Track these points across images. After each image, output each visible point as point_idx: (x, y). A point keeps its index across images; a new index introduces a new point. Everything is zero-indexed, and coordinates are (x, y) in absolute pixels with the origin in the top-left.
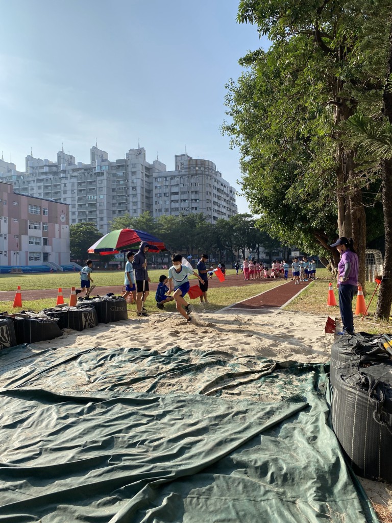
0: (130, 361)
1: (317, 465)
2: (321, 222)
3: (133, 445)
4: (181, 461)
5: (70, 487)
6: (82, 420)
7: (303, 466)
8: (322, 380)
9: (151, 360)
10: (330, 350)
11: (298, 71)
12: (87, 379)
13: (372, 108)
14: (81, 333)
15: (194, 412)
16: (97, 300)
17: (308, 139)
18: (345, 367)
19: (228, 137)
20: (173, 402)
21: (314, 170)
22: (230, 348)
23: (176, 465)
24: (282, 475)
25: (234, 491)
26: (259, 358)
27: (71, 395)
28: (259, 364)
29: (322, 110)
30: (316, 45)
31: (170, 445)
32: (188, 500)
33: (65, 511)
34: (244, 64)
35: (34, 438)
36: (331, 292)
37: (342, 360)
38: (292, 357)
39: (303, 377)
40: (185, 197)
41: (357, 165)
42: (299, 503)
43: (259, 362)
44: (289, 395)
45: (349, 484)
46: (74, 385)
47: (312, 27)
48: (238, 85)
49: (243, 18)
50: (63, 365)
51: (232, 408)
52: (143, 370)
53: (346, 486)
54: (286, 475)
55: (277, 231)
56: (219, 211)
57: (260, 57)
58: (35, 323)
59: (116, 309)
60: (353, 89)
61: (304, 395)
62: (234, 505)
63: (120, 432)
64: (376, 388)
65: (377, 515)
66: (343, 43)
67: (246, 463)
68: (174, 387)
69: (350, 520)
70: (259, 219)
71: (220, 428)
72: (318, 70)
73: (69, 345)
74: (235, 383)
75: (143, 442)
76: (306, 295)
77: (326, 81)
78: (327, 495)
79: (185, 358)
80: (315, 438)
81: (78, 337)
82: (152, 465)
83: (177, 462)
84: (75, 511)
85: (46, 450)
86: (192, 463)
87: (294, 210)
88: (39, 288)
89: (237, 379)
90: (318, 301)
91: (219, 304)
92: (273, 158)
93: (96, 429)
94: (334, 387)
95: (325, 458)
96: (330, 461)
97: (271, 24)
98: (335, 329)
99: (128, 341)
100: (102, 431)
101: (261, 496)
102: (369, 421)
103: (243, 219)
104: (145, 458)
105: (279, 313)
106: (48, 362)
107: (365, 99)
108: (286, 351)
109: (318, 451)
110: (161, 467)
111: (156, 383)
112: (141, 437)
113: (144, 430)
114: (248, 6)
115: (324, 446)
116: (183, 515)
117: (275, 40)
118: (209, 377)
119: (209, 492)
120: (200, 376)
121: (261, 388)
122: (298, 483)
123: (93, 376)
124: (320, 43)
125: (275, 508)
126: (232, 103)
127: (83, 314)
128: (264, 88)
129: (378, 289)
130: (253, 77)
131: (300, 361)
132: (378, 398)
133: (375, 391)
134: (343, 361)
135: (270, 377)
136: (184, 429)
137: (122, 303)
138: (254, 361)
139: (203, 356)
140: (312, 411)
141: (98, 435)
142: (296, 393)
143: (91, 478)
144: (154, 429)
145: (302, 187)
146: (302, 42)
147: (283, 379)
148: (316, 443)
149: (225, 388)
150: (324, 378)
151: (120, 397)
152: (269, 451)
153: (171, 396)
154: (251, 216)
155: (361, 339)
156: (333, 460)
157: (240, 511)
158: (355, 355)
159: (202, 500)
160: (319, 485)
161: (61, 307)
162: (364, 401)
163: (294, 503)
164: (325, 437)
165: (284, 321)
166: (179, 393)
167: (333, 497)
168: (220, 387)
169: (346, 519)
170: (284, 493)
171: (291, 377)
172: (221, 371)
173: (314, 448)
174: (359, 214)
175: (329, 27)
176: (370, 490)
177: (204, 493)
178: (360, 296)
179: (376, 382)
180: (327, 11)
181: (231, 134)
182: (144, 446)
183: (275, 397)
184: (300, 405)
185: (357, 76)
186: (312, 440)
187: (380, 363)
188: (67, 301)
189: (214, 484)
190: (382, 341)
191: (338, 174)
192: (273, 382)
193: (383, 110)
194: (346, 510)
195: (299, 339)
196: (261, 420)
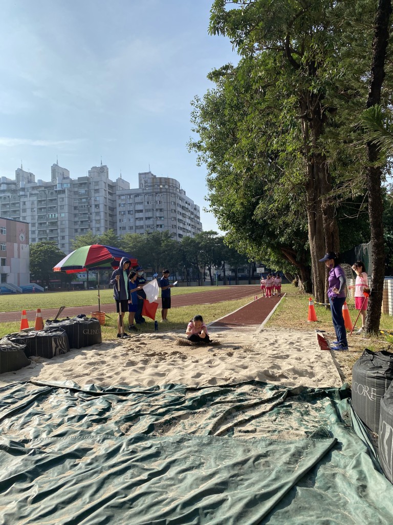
2: (289, 238)
8: (343, 408)
14: (51, 361)
15: (204, 459)
16: (67, 323)
19: (195, 154)
21: (284, 185)
30: (284, 61)
31: (184, 511)
34: (213, 79)
36: (311, 307)
37: (371, 385)
39: (319, 404)
40: (150, 214)
44: (314, 430)
48: (203, 102)
49: (215, 30)
51: (249, 451)
55: (246, 247)
56: (184, 229)
57: (229, 71)
59: (90, 332)
61: (329, 428)
66: (314, 57)
71: (242, 480)
72: (290, 84)
74: (246, 417)
76: (282, 310)
77: (298, 94)
80: (364, 488)
89: (247, 412)
92: (246, 172)
97: (243, 36)
109: (375, 508)
121: (276, 421)
124: (290, 59)
126: (199, 120)
127: (53, 340)
128: (234, 102)
131: (308, 386)
134: (373, 386)
135: (283, 407)
136: (198, 486)
137: (95, 325)
140: (345, 450)
142: (318, 425)
144: (158, 487)
146: (271, 58)
147: (299, 409)
149: (236, 425)
152: (313, 510)
154: (216, 233)
161: (26, 331)
168: (231, 424)
171: (306, 406)
174: (332, 229)
178: (346, 311)
181: (197, 151)
183: (297, 432)
184: (328, 443)
186: (361, 491)
188: (32, 324)
192: (288, 413)
195: (296, 359)
196: (289, 466)
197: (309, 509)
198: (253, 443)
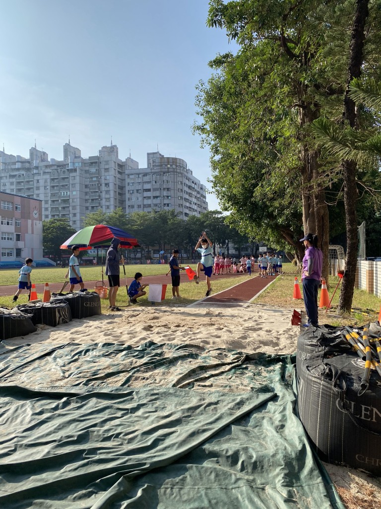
0: (104, 356)
1: (284, 452)
2: (287, 219)
3: (108, 439)
4: (155, 453)
5: (45, 482)
6: (57, 415)
7: (271, 454)
8: (289, 370)
9: (125, 355)
10: (297, 341)
11: (265, 74)
12: (62, 374)
13: (334, 111)
14: (55, 329)
15: (168, 405)
16: (70, 296)
17: (275, 140)
18: (311, 359)
19: (199, 136)
20: (147, 395)
21: (280, 170)
22: (202, 342)
23: (150, 457)
24: (251, 463)
25: (207, 480)
26: (230, 350)
27: (46, 391)
28: (230, 357)
29: (287, 112)
30: (282, 50)
31: (144, 438)
32: (162, 490)
33: (41, 506)
34: (214, 66)
35: (9, 434)
36: (297, 286)
37: (307, 351)
38: (261, 349)
39: (271, 368)
40: (157, 193)
41: (321, 165)
42: (268, 490)
43: (229, 354)
44: (258, 386)
45: (314, 470)
46: (49, 380)
47: (278, 32)
48: (208, 86)
49: (213, 22)
50: (37, 361)
51: (204, 400)
52: (117, 365)
53: (312, 471)
54: (255, 462)
55: (245, 227)
56: (191, 208)
57: (229, 60)
58: (9, 319)
60: (317, 93)
61: (272, 385)
62: (206, 494)
63: (95, 425)
64: (339, 378)
65: (341, 498)
66: (307, 49)
67: (218, 453)
68: (148, 381)
69: (316, 503)
70: (228, 216)
71: (193, 419)
72: (284, 75)
73: (43, 340)
74: (207, 375)
75: (118, 435)
76: (273, 289)
77: (291, 85)
78: (294, 481)
79: (159, 352)
80: (283, 426)
81: (52, 333)
82: (127, 458)
83: (151, 453)
84: (51, 506)
85: (21, 446)
86: (166, 454)
87: (261, 207)
88: (12, 284)
89: (209, 371)
90: (284, 295)
91: (190, 298)
92: (242, 157)
93: (71, 424)
94: (301, 378)
95: (292, 445)
96: (297, 448)
97: (239, 29)
98: (301, 322)
99: (102, 336)
100: (78, 425)
101: (232, 484)
102: (333, 409)
103: (214, 216)
104: (120, 451)
105: (248, 307)
106: (22, 358)
107: (327, 103)
108: (255, 343)
109: (285, 439)
110: (136, 459)
111: (131, 377)
112: (116, 430)
113: (119, 423)
114: (217, 10)
115: (291, 434)
116: (157, 505)
117: (243, 45)
118: (181, 370)
119: (182, 482)
120: (172, 369)
121: (232, 379)
122: (267, 470)
123: (68, 371)
124: (286, 49)
125: (245, 495)
126: (203, 104)
127: (57, 310)
128: (233, 90)
129: (341, 283)
130: (221, 79)
131: (268, 353)
132: (340, 387)
133: (338, 381)
134: (309, 352)
135: (240, 369)
136: (158, 422)
137: (95, 298)
138: (224, 353)
139: (176, 350)
140: (280, 401)
141: (73, 429)
142: (264, 383)
143: (67, 472)
144: (128, 422)
145: (269, 185)
146: (269, 47)
147: (252, 371)
148: (284, 431)
149: (196, 381)
150: (291, 369)
151: (95, 392)
152: (240, 440)
153: (145, 389)
154: (220, 213)
155: (325, 332)
156: (299, 447)
157: (212, 499)
158: (320, 346)
159: (176, 490)
160: (286, 471)
161: (33, 303)
162: (328, 390)
163: (263, 489)
164: (293, 425)
165: (252, 314)
166: (153, 386)
167: (300, 483)
168: (192, 380)
169: (312, 503)
170: (254, 480)
171: (260, 369)
172: (194, 364)
173: (282, 437)
174: (322, 212)
175: (294, 34)
176: (334, 474)
177: (178, 483)
178: (324, 290)
179: (339, 372)
180: (292, 18)
181: (201, 134)
182: (118, 439)
183: (244, 388)
184: (268, 395)
185: (320, 81)
186: (280, 429)
187: (342, 354)
188: (41, 296)
189: (187, 474)
190: (345, 332)
191: (303, 173)
192: (242, 374)
193: (344, 114)
194: (312, 494)
195: (267, 331)
196: (232, 411)
197: (237, 439)
198: (209, 394)
